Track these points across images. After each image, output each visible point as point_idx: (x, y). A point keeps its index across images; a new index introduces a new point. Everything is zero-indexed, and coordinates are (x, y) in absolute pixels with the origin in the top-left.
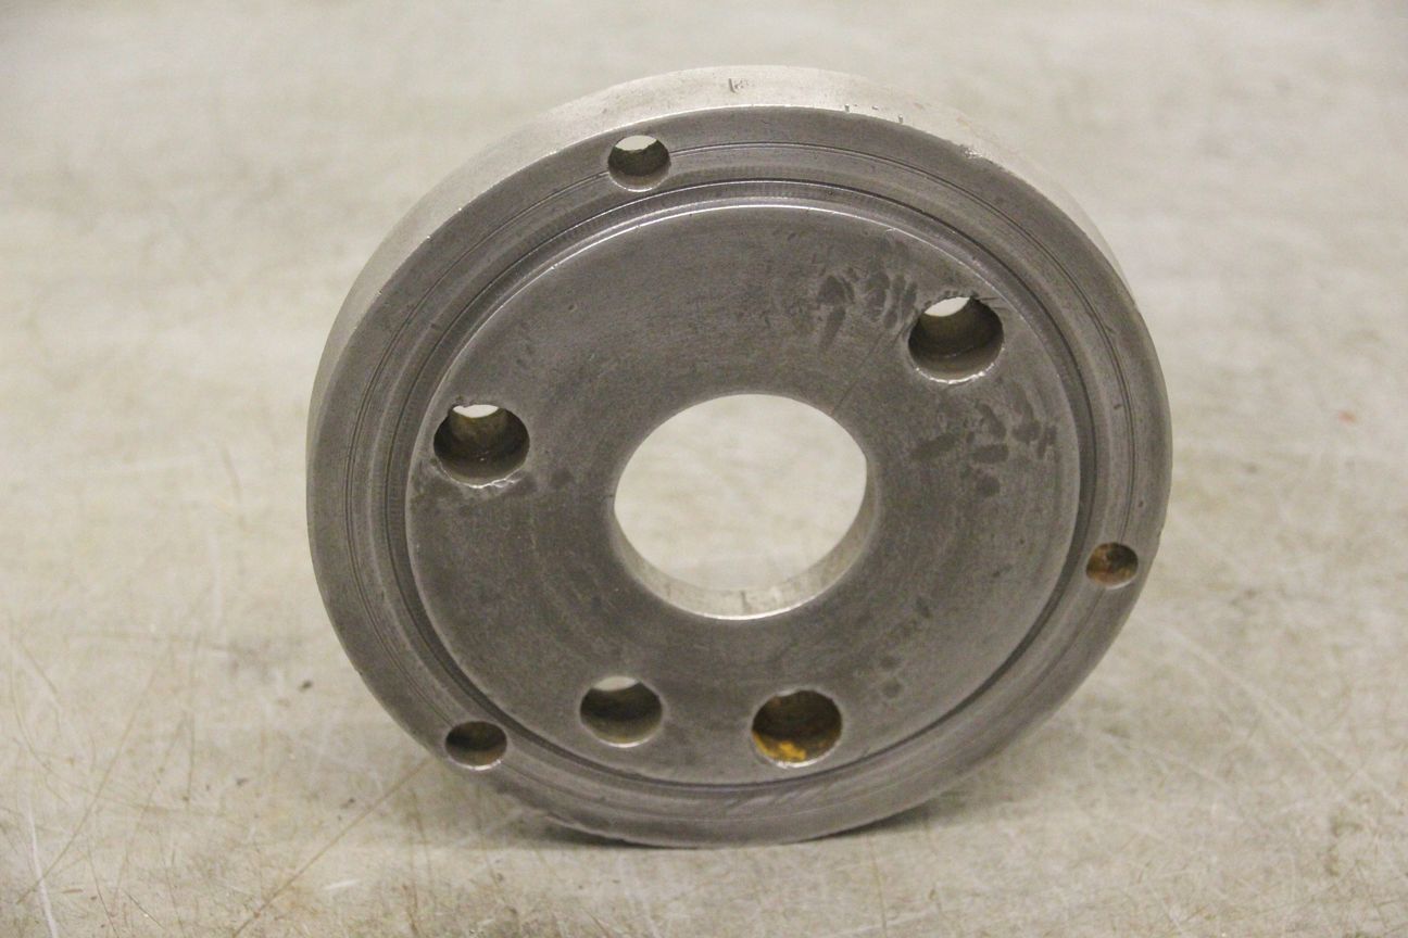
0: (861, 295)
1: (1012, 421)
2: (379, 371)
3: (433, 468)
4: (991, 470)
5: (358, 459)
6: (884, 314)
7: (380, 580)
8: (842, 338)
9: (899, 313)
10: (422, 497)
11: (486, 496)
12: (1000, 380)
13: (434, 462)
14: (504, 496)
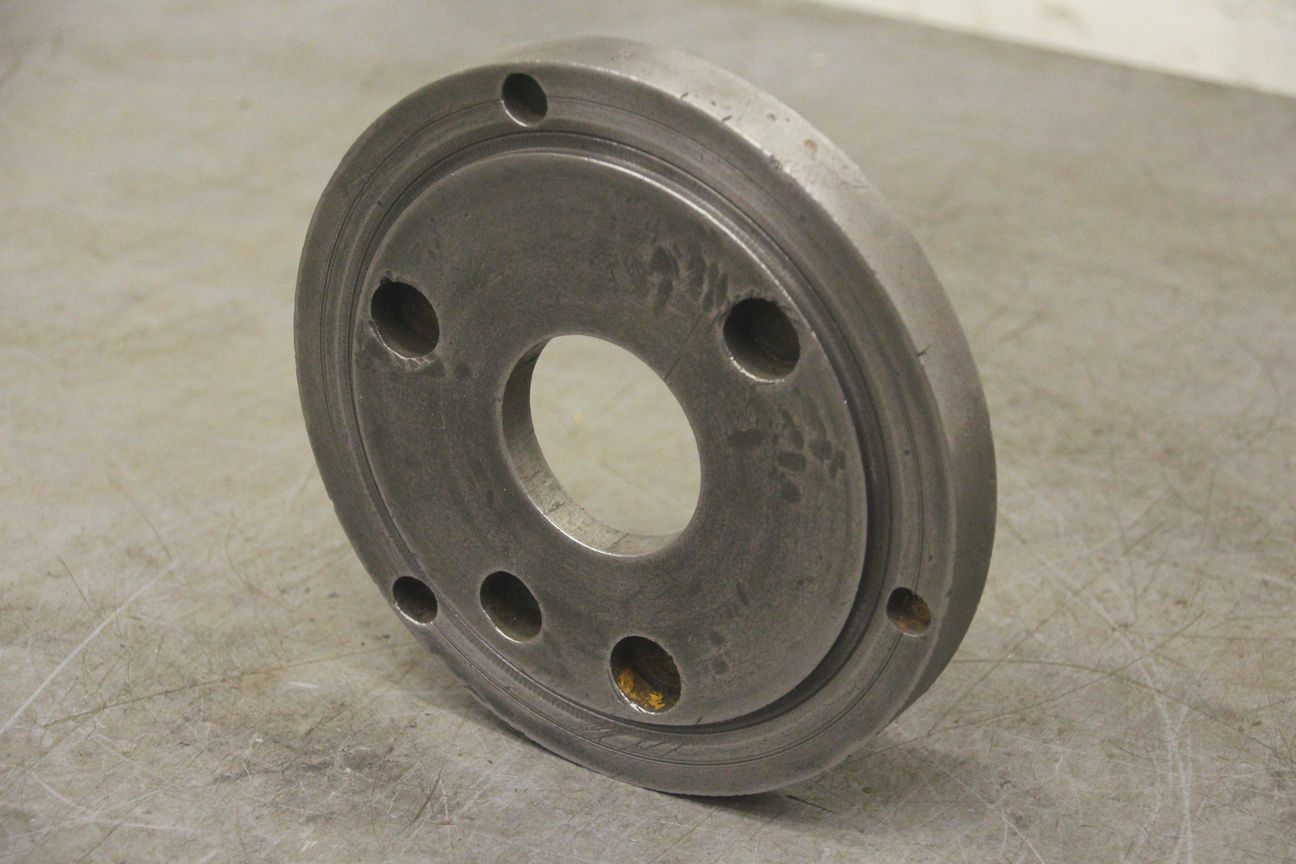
0: (684, 272)
1: (810, 435)
2: (341, 232)
3: (372, 330)
4: (793, 477)
5: (328, 306)
6: (703, 296)
7: (345, 422)
8: (671, 309)
9: (715, 298)
10: (364, 353)
11: (410, 369)
12: (796, 390)
13: (371, 323)
14: (420, 373)
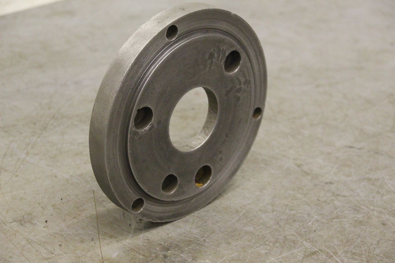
0: (216, 56)
1: (243, 80)
2: (121, 105)
4: (239, 95)
6: (220, 59)
7: (119, 165)
8: (213, 68)
9: (223, 58)
10: (131, 137)
11: (144, 133)
12: (240, 70)
13: (134, 127)
14: (148, 131)
